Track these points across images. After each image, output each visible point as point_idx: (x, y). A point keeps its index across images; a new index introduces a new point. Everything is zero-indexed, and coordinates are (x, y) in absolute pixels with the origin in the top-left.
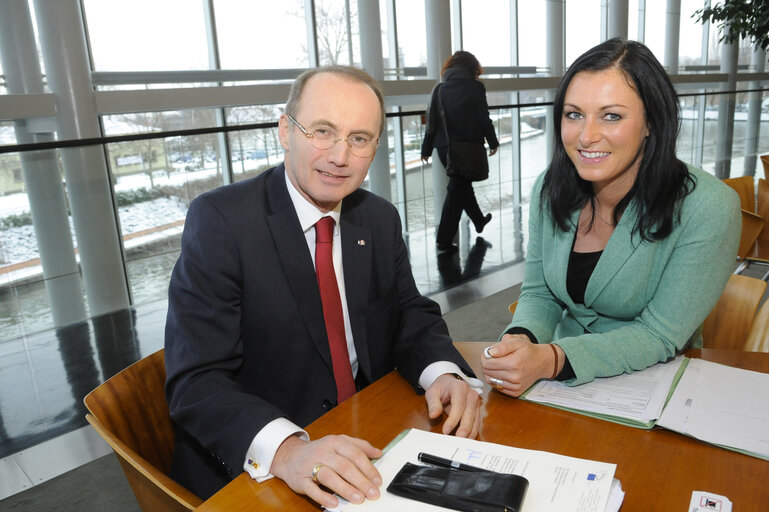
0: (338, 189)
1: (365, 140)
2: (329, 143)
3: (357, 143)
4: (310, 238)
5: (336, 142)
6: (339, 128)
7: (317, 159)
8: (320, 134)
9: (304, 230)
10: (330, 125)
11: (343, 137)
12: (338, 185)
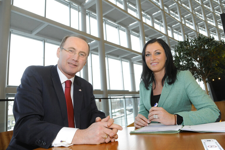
0: (74, 69)
1: (84, 56)
2: (73, 54)
3: (81, 56)
4: (64, 86)
5: (75, 54)
6: (76, 50)
7: (69, 59)
8: (70, 52)
9: (62, 83)
10: (74, 49)
11: (77, 53)
12: (74, 68)
